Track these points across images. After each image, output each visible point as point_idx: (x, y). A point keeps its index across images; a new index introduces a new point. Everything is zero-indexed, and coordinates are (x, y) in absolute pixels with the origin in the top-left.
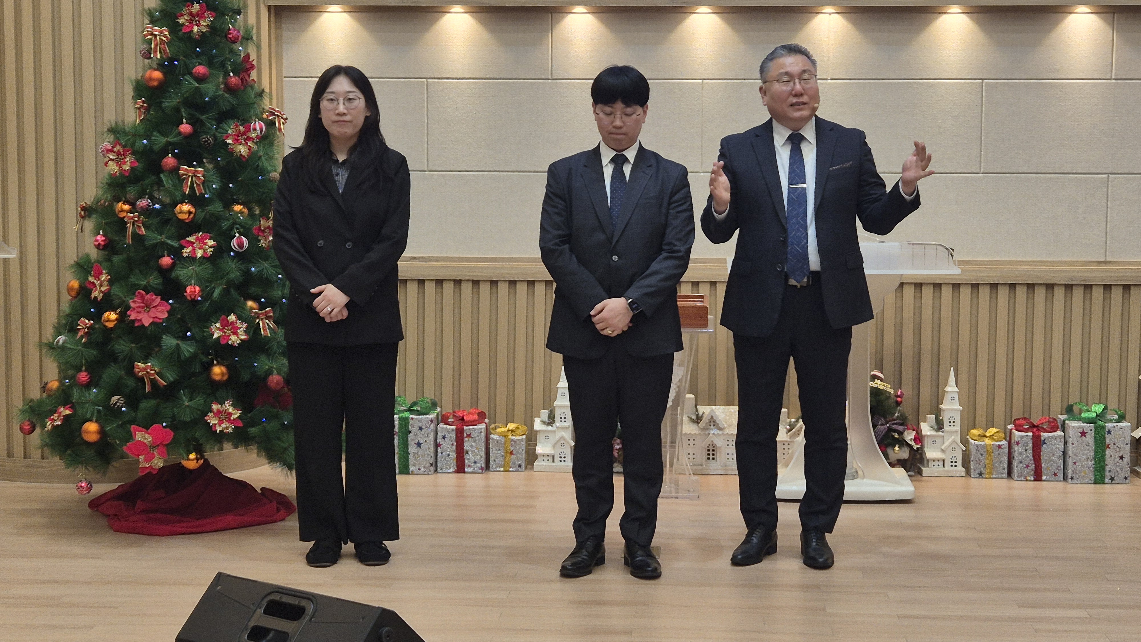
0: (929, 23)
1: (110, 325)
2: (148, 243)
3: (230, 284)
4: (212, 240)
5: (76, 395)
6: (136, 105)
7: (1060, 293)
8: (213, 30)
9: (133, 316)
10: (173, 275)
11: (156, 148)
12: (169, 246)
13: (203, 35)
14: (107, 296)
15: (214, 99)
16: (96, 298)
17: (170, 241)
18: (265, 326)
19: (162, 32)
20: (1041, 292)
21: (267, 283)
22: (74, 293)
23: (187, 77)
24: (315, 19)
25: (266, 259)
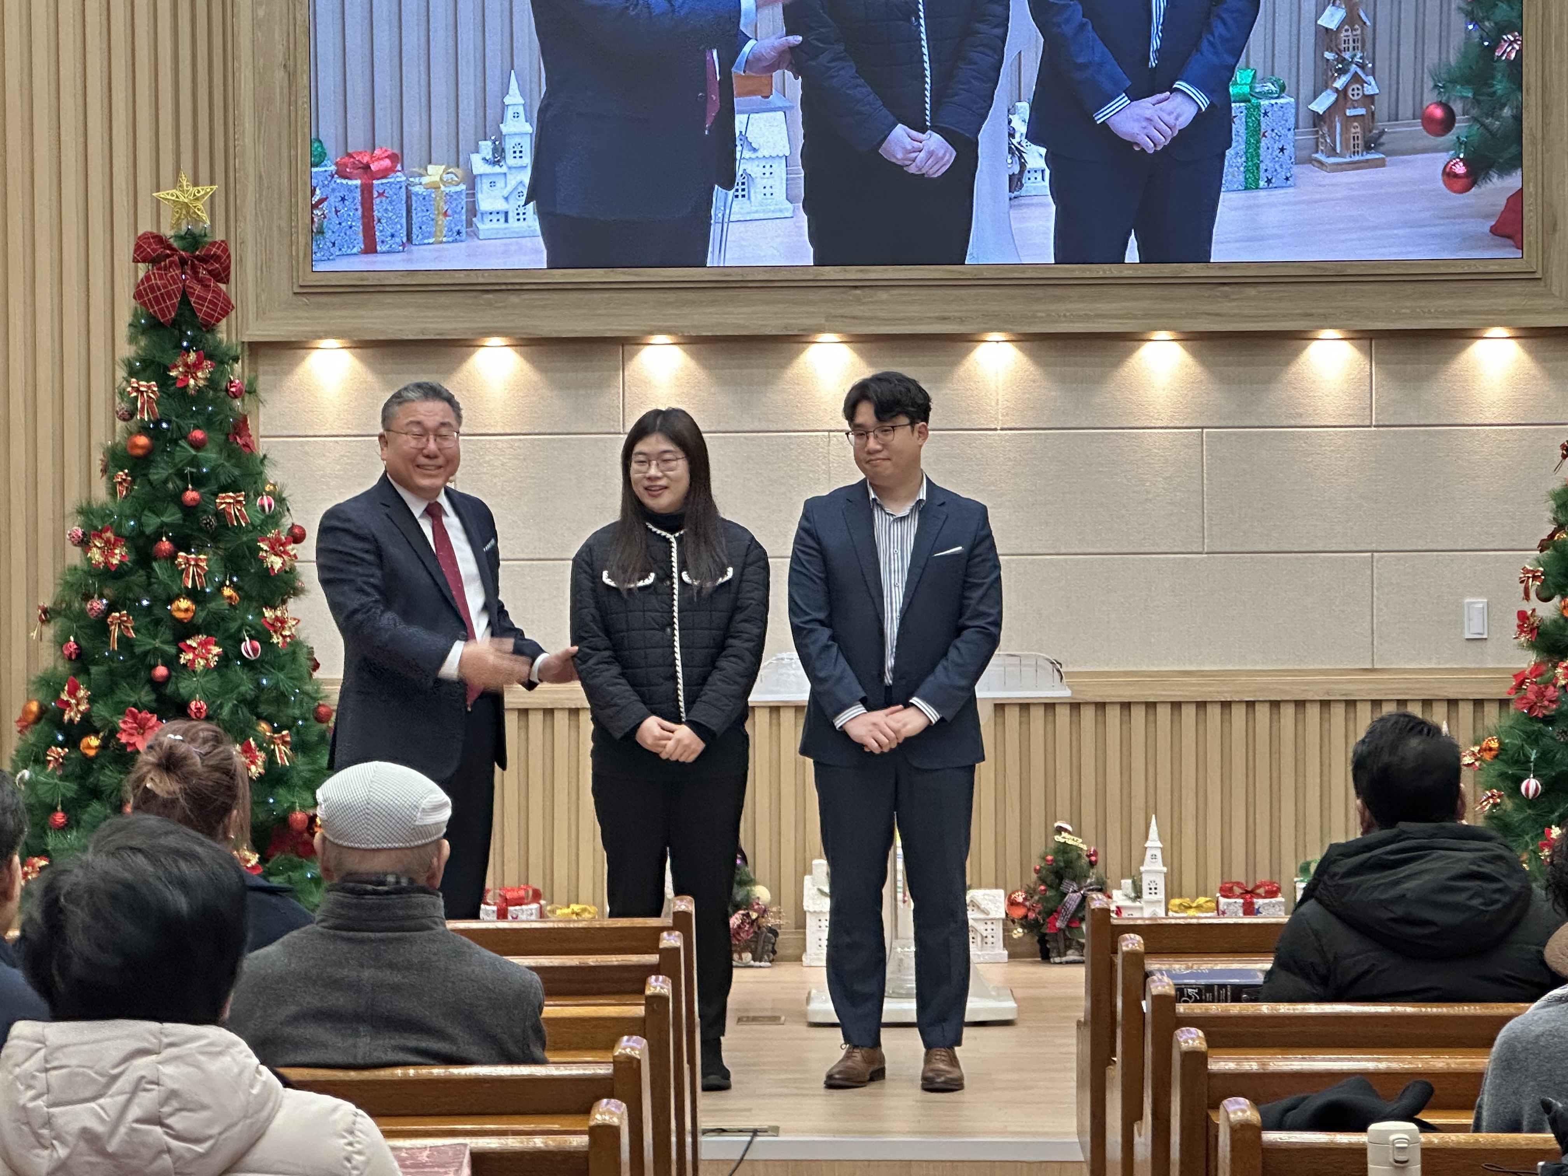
0: (1130, 353)
1: (92, 753)
2: (138, 650)
3: (241, 700)
4: (216, 644)
5: (52, 841)
6: (111, 478)
7: (1313, 712)
8: (212, 383)
9: (124, 739)
10: (170, 689)
11: (148, 530)
12: (163, 654)
13: (200, 390)
14: (86, 717)
15: (213, 470)
16: (71, 720)
17: (166, 647)
18: (283, 754)
19: (150, 387)
20: (1288, 712)
21: (281, 699)
22: (31, 717)
23: (182, 443)
24: (303, 359)
25: (281, 668)
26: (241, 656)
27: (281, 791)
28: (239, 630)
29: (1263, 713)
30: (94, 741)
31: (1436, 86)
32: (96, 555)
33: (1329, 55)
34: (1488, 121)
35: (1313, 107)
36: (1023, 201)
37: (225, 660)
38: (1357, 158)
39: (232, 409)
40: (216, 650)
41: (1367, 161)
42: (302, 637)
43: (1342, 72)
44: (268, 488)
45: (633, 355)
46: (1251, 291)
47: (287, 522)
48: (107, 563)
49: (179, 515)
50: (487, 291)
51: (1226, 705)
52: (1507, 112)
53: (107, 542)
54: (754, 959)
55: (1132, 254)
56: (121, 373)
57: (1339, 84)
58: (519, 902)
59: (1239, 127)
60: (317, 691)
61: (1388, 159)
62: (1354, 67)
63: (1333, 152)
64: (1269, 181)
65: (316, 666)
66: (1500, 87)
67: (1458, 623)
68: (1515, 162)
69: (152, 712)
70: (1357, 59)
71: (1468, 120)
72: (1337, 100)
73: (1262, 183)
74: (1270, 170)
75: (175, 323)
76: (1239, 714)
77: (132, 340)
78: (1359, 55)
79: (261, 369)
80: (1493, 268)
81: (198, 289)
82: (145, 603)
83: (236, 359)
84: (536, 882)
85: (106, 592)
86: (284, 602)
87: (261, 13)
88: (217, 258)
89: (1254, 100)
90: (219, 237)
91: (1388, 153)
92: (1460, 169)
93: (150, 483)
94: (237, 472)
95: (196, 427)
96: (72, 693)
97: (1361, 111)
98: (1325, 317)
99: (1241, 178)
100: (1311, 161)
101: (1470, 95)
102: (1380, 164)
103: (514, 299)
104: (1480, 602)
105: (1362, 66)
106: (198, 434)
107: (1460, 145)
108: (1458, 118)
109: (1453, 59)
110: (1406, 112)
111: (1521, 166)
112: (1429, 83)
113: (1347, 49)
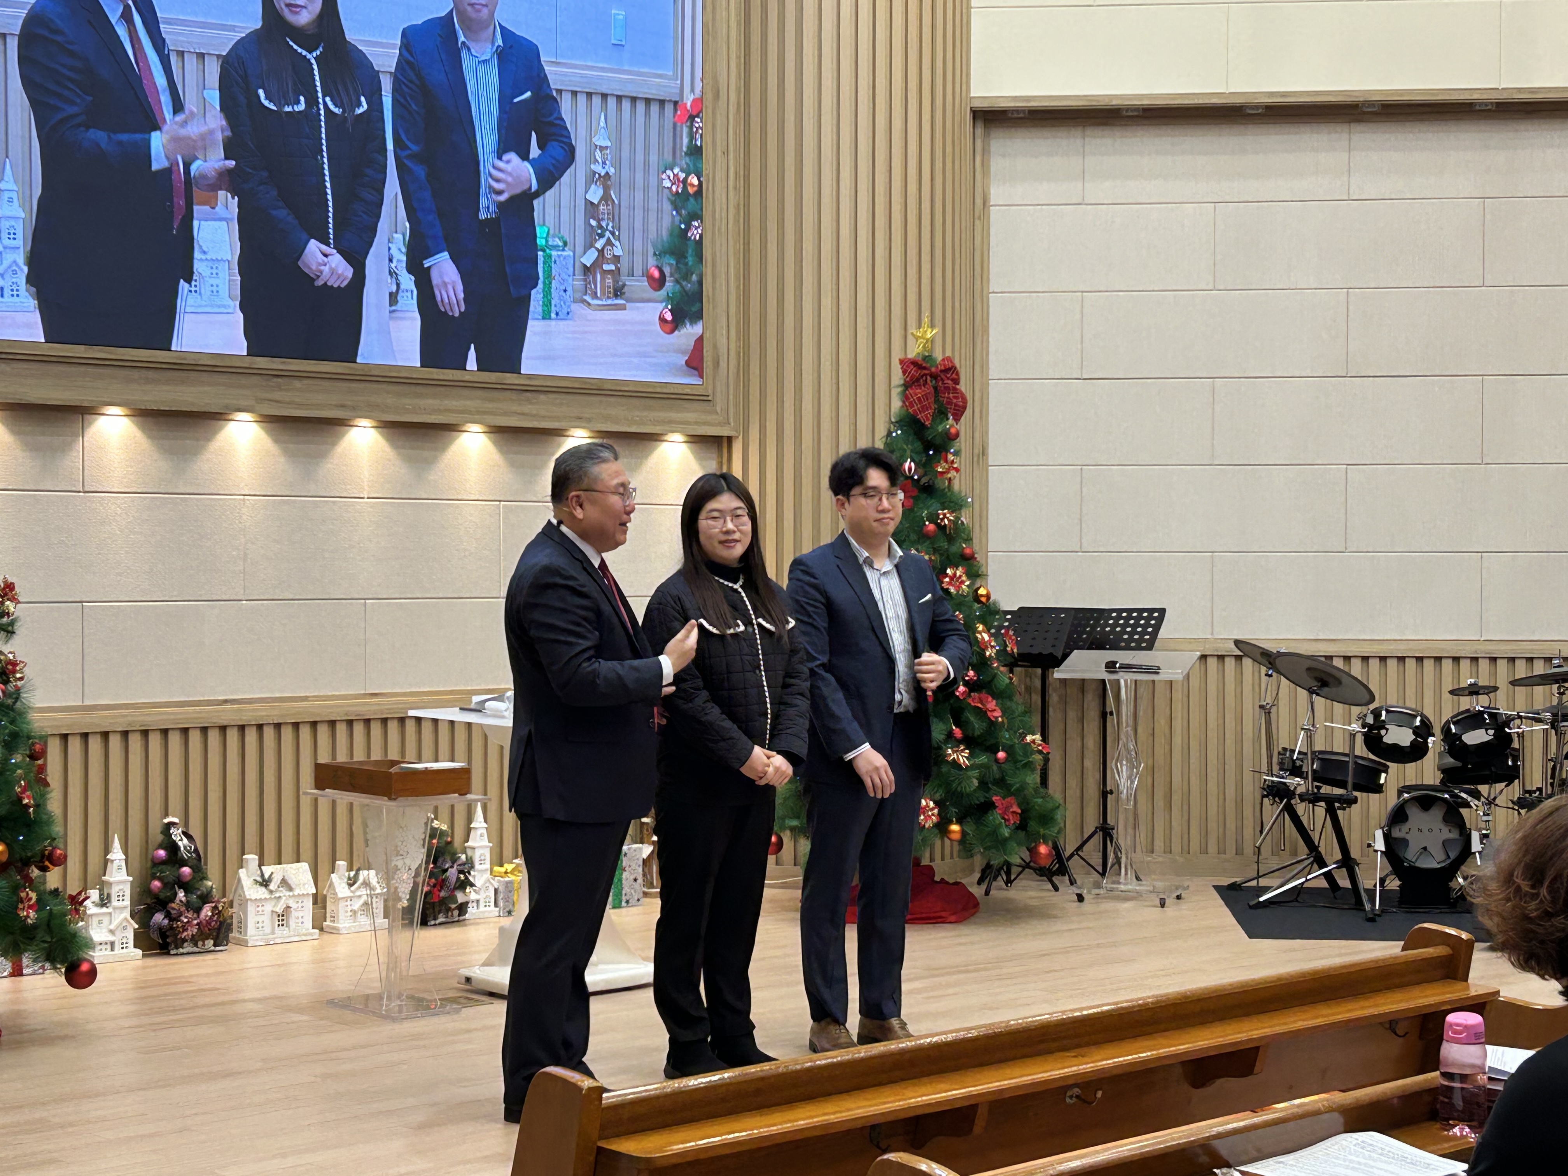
0: (451, 441)
31: (655, 254)
33: (593, 223)
34: (684, 283)
35: (583, 260)
36: (398, 314)
38: (610, 302)
41: (615, 305)
43: (601, 236)
45: (89, 423)
46: (543, 397)
52: (694, 278)
57: (599, 244)
61: (628, 305)
62: (608, 234)
63: (595, 296)
64: (557, 314)
66: (691, 259)
68: (698, 316)
70: (610, 228)
71: (672, 281)
72: (597, 258)
73: (553, 315)
74: (558, 306)
78: (611, 224)
80: (688, 391)
89: (548, 251)
91: (629, 300)
92: (668, 316)
97: (613, 268)
99: (541, 311)
100: (584, 301)
101: (674, 263)
102: (622, 308)
105: (613, 233)
107: (669, 299)
108: (668, 279)
109: (665, 234)
110: (638, 271)
111: (702, 318)
112: (651, 251)
113: (603, 219)
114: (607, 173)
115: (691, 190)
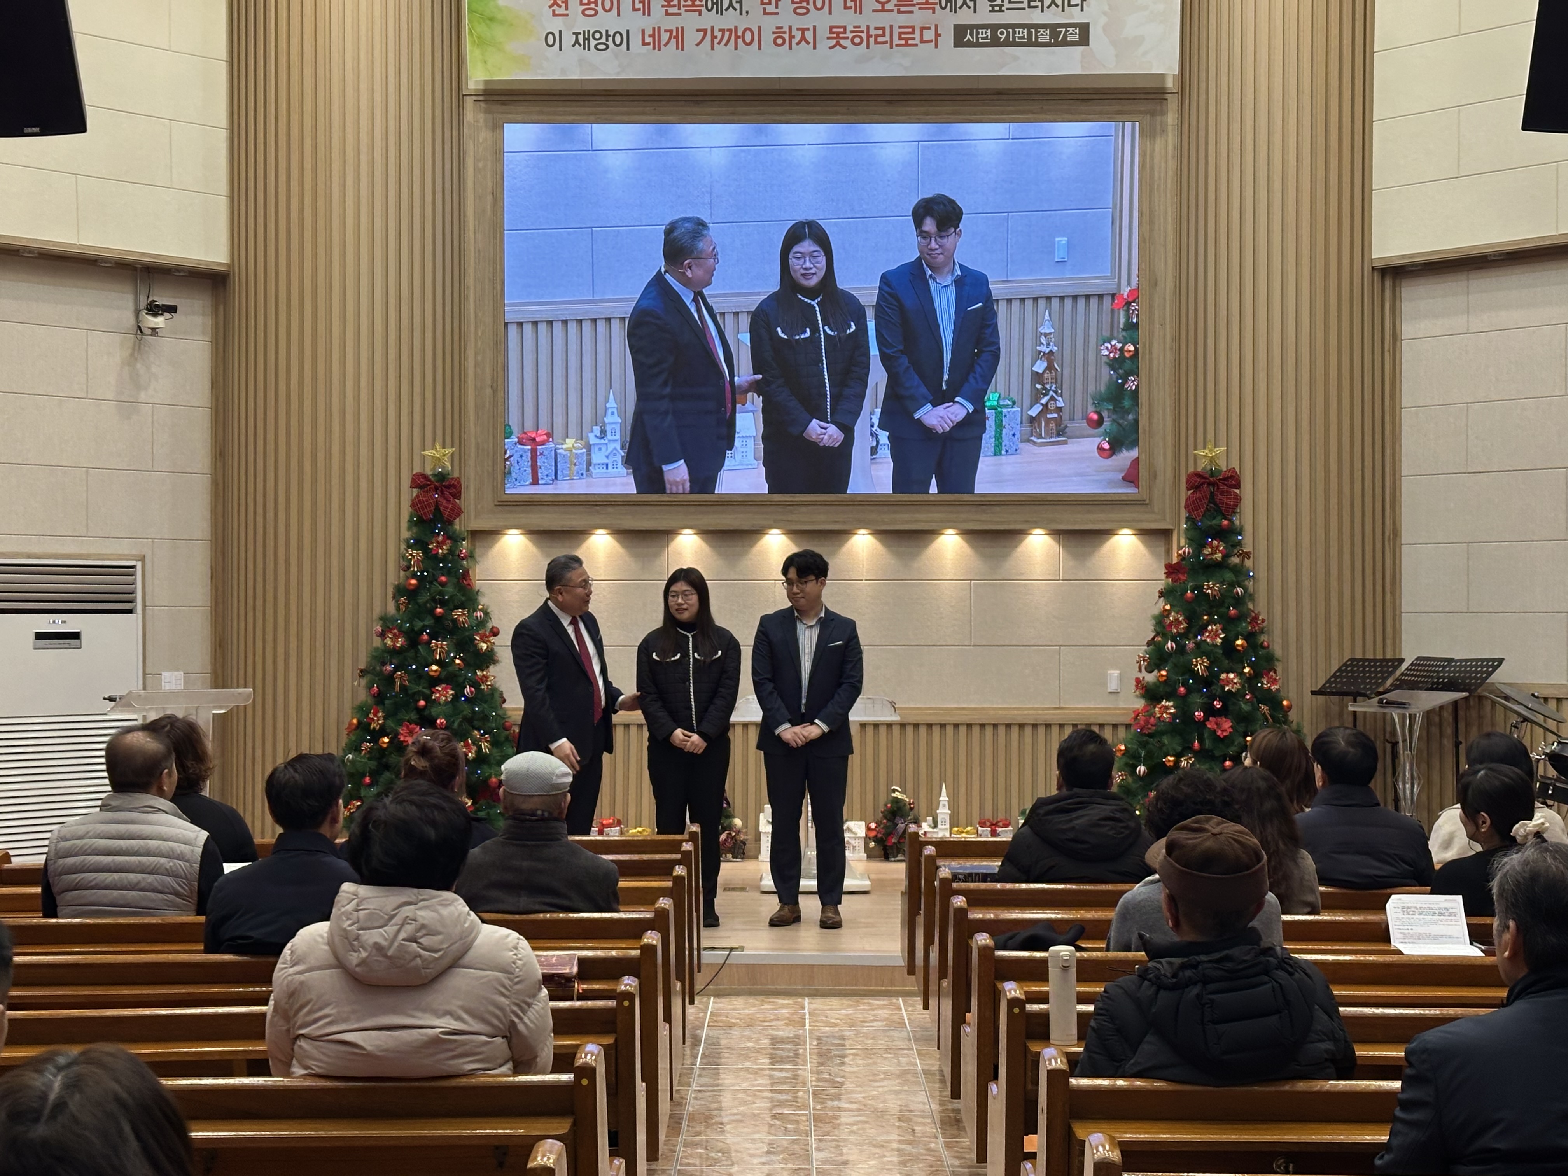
0: (932, 541)
1: (385, 746)
2: (410, 692)
3: (465, 719)
4: (451, 689)
5: (363, 793)
6: (397, 602)
7: (1028, 730)
8: (451, 551)
9: (402, 739)
10: (426, 713)
11: (416, 629)
12: (423, 693)
13: (444, 555)
14: (382, 727)
15: (451, 597)
16: (374, 728)
17: (425, 690)
18: (485, 747)
19: (417, 554)
20: (1015, 730)
21: (485, 718)
22: (354, 727)
23: (435, 583)
24: (499, 539)
25: (486, 702)
26: (464, 696)
27: (485, 767)
28: (464, 682)
29: (1002, 730)
30: (386, 740)
31: (1094, 403)
32: (389, 642)
33: (1038, 386)
34: (1121, 421)
35: (1029, 413)
36: (878, 460)
37: (456, 697)
38: (1053, 440)
39: (462, 566)
40: (451, 692)
41: (1058, 441)
42: (497, 686)
43: (1045, 395)
44: (480, 607)
45: (673, 540)
46: (997, 509)
47: (490, 625)
48: (394, 645)
49: (432, 621)
50: (596, 505)
51: (983, 726)
52: (1131, 417)
53: (394, 635)
54: (733, 857)
55: (934, 489)
56: (403, 546)
57: (1044, 401)
58: (610, 826)
59: (990, 424)
60: (505, 714)
61: (1070, 441)
62: (1051, 393)
63: (1040, 436)
64: (1007, 451)
65: (504, 701)
66: (1127, 403)
67: (1105, 684)
68: (1135, 443)
69: (417, 724)
70: (1053, 388)
71: (1111, 421)
72: (1042, 410)
73: (1003, 452)
74: (1007, 446)
75: (431, 520)
76: (989, 731)
77: (409, 529)
78: (1054, 386)
79: (477, 544)
80: (1125, 498)
81: (444, 502)
82: (414, 667)
83: (464, 540)
84: (619, 816)
85: (394, 661)
86: (488, 667)
87: (479, 358)
88: (454, 486)
89: (999, 409)
90: (456, 475)
91: (1069, 438)
92: (1106, 446)
93: (417, 603)
94: (463, 599)
95: (443, 575)
96: (375, 715)
97: (1056, 415)
98: (1036, 522)
99: (993, 449)
100: (1029, 441)
101: (1111, 407)
102: (1065, 443)
103: (610, 509)
104: (1116, 673)
105: (1056, 392)
106: (443, 579)
107: (1106, 433)
108: (1105, 419)
109: (1103, 389)
110: (1078, 415)
111: (1138, 445)
112: (1090, 401)
113: (1048, 383)
114: (1051, 351)
115: (1127, 355)
